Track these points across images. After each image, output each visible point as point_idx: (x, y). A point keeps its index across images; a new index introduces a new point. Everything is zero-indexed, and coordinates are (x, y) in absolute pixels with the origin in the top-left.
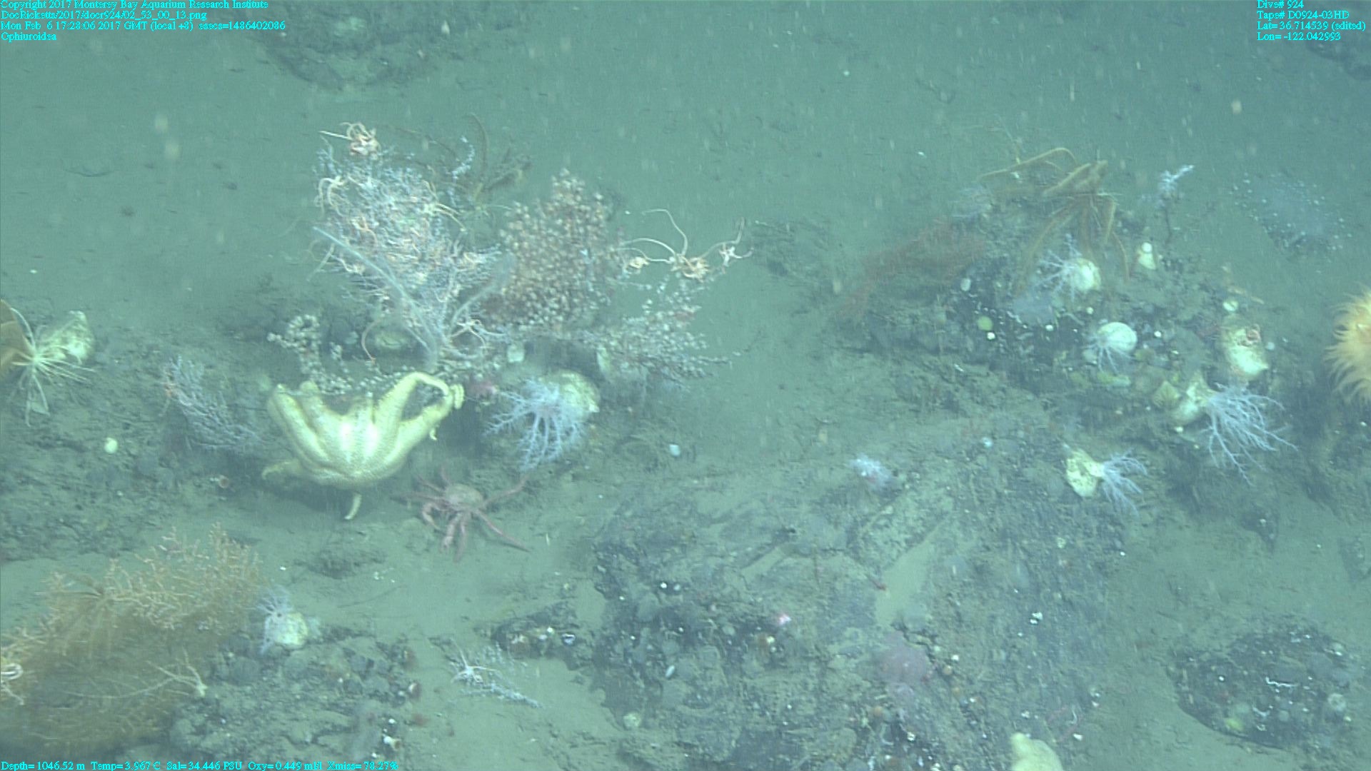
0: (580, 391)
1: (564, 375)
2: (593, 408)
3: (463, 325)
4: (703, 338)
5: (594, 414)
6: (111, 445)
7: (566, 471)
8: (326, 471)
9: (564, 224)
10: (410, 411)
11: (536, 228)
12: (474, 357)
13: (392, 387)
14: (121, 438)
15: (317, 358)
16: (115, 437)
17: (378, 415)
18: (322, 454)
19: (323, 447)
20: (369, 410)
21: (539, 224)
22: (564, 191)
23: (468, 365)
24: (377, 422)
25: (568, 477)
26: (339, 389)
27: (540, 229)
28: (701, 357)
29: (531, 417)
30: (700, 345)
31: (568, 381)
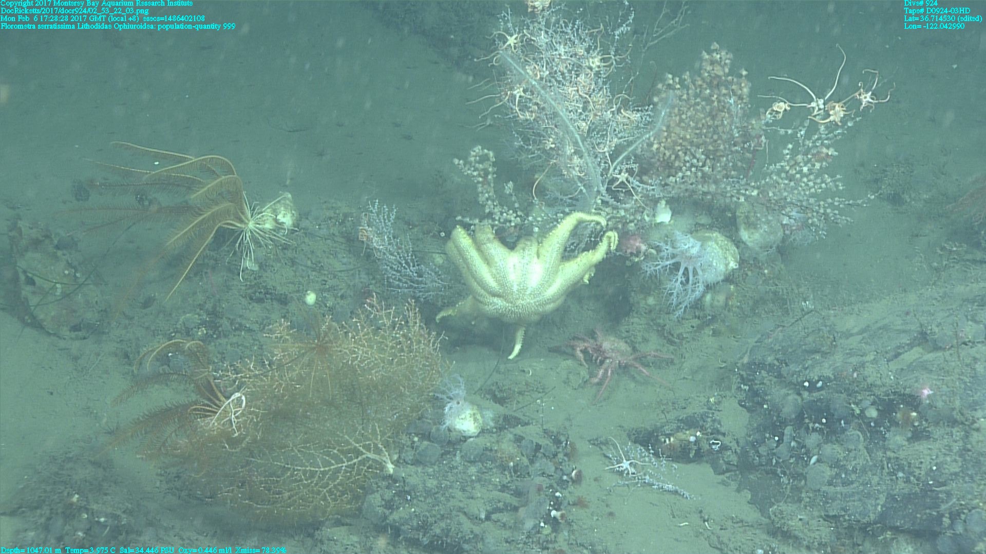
0: (721, 247)
1: (707, 235)
2: (733, 265)
3: (618, 176)
4: (839, 180)
5: (733, 270)
6: (311, 298)
7: (708, 325)
8: (495, 300)
9: (711, 95)
10: (568, 253)
11: (685, 97)
12: (628, 206)
13: (555, 226)
14: (319, 292)
15: (492, 190)
16: (314, 291)
17: (542, 251)
18: (492, 284)
19: (494, 276)
20: (534, 248)
21: (688, 94)
22: (712, 63)
23: (622, 213)
24: (541, 257)
25: (708, 331)
26: (510, 221)
27: (689, 99)
28: (837, 199)
29: (676, 266)
30: (837, 186)
31: (710, 239)
